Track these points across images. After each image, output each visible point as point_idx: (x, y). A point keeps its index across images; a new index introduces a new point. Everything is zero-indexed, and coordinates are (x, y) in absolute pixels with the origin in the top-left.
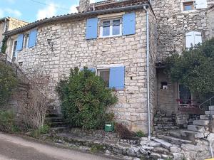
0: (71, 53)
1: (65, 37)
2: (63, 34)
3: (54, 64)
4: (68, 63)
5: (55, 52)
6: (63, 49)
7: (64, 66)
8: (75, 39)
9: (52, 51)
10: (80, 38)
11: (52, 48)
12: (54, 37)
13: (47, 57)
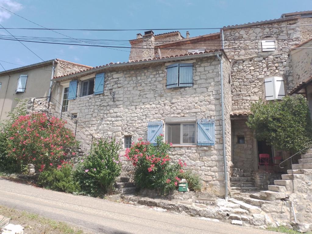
0: (135, 104)
1: (129, 86)
2: (126, 82)
3: (117, 117)
4: (133, 115)
5: (117, 103)
6: (126, 99)
7: (128, 119)
8: (140, 88)
9: (114, 101)
10: (146, 88)
11: (114, 98)
12: (116, 86)
13: (108, 108)
